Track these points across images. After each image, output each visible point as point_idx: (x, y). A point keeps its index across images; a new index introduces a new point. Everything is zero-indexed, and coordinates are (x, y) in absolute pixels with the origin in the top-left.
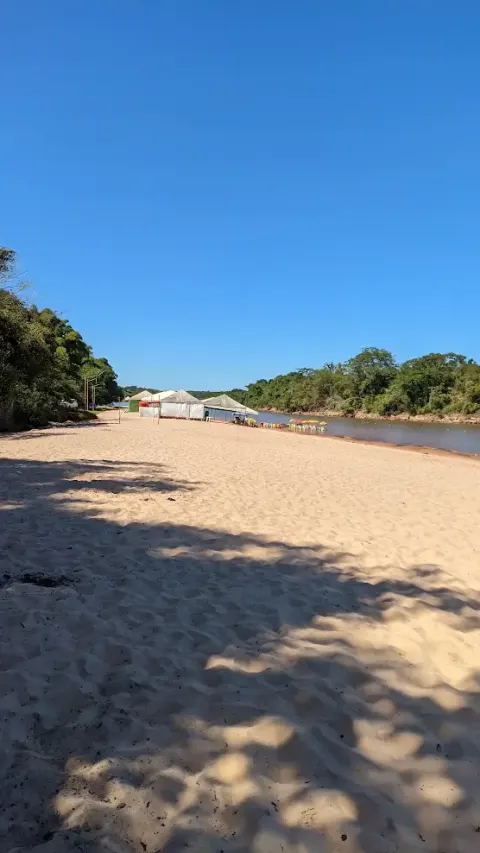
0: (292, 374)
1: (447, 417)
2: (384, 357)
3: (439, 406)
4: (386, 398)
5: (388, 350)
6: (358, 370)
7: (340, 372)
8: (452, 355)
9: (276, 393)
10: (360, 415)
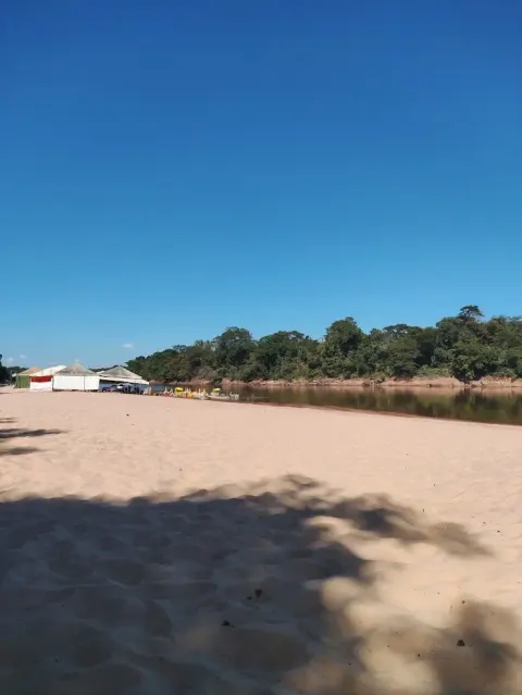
0: (167, 351)
1: (294, 381)
2: (244, 334)
3: (289, 371)
4: (247, 369)
5: (246, 328)
6: (223, 346)
7: (209, 348)
8: (294, 332)
9: (153, 367)
10: (226, 382)
